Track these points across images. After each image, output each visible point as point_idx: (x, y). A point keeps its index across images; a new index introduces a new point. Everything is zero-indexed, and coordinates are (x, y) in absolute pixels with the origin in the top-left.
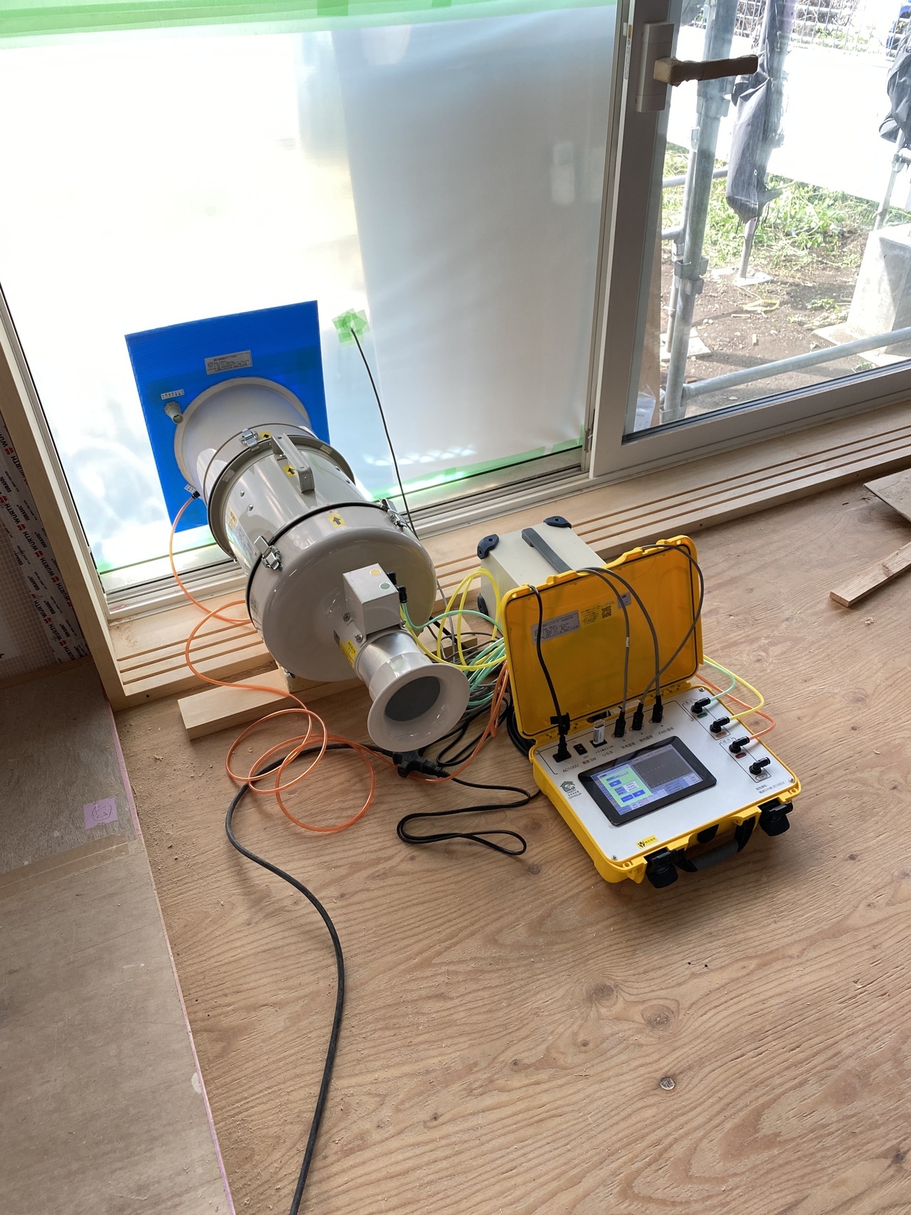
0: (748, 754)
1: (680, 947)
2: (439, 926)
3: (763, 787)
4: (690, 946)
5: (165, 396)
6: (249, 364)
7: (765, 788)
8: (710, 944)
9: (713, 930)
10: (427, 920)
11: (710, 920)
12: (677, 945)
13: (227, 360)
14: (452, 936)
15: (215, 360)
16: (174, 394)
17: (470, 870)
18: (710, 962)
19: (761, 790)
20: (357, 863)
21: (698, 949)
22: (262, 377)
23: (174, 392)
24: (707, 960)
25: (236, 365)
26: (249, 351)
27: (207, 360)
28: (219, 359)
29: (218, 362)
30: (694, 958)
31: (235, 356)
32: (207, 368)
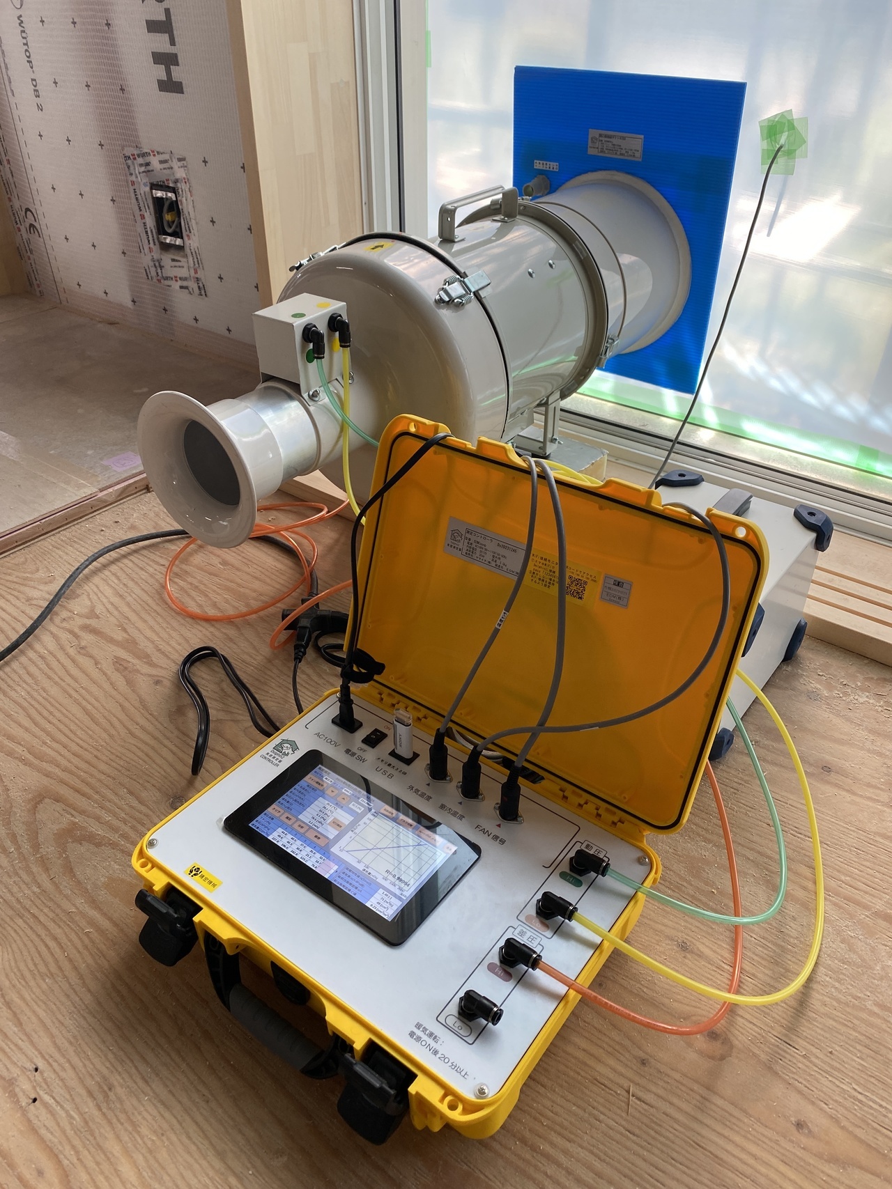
0: (510, 984)
1: (71, 1043)
2: (54, 739)
3: (431, 1035)
4: (76, 1060)
5: (538, 164)
6: (638, 156)
7: (430, 1041)
8: (84, 1092)
9: (119, 1090)
10: (62, 727)
11: (143, 1078)
12: (74, 1037)
13: (615, 141)
14: (40, 757)
15: (600, 135)
16: (548, 166)
17: (156, 739)
18: (46, 1105)
19: (419, 1033)
20: (135, 642)
21: (69, 1075)
22: (649, 182)
23: (548, 163)
24: (47, 1098)
25: (623, 152)
26: (642, 136)
27: (593, 133)
28: (606, 136)
29: (603, 139)
30: (48, 1074)
31: (624, 138)
32: (590, 144)
